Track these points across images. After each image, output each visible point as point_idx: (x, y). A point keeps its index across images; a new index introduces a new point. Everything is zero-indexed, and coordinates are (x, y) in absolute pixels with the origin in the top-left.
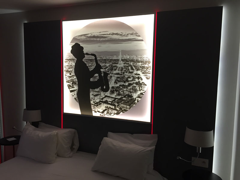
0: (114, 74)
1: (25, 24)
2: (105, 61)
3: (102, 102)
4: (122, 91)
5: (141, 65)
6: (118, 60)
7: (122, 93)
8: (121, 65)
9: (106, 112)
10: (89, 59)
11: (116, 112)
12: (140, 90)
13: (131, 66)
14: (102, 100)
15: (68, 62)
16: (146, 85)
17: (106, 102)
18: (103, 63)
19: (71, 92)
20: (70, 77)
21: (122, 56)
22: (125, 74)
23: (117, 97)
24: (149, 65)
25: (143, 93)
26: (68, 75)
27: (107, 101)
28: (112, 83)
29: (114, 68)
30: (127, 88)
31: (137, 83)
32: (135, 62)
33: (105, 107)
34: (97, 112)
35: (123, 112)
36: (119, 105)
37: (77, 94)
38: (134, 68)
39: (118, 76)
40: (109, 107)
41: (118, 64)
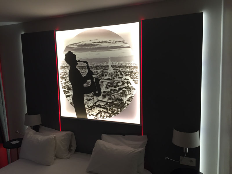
0: (105, 79)
1: (22, 34)
2: (96, 67)
3: (95, 106)
4: (113, 95)
5: (129, 70)
6: (108, 66)
7: (113, 97)
8: (111, 70)
9: (99, 115)
10: (81, 66)
11: (108, 115)
12: (129, 94)
13: (120, 72)
14: (95, 104)
15: (63, 69)
16: (135, 89)
17: (99, 106)
18: (95, 69)
19: (67, 97)
20: (65, 83)
21: (112, 63)
22: (115, 79)
23: (109, 101)
24: (136, 71)
25: (133, 97)
26: (63, 81)
27: (99, 104)
28: (103, 88)
29: (105, 74)
30: (117, 92)
31: (126, 88)
32: (124, 68)
33: (99, 110)
34: (92, 115)
35: (115, 115)
36: (111, 108)
37: (73, 99)
38: (123, 73)
39: (109, 81)
40: (101, 111)
41: (108, 70)
